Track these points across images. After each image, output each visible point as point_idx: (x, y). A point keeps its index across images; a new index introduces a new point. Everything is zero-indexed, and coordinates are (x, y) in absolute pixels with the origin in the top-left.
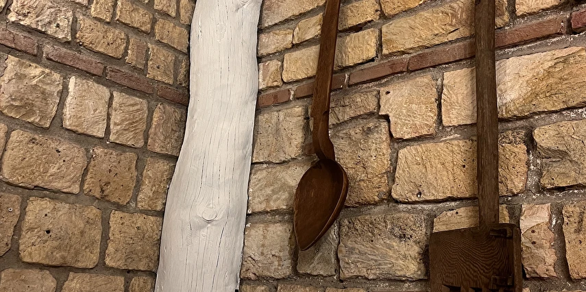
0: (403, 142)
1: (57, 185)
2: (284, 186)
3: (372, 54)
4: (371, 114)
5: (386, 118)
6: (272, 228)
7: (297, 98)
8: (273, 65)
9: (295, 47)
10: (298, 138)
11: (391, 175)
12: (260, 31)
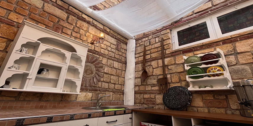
0: (154, 68)
1: (114, 74)
2: (140, 74)
3: (150, 58)
4: (150, 65)
5: (152, 65)
6: (138, 79)
7: (141, 63)
8: (137, 59)
9: (140, 57)
10: (141, 68)
11: (153, 72)
12: (135, 54)
